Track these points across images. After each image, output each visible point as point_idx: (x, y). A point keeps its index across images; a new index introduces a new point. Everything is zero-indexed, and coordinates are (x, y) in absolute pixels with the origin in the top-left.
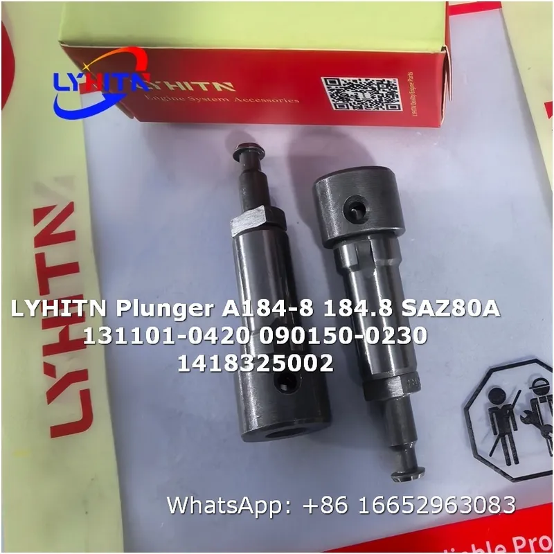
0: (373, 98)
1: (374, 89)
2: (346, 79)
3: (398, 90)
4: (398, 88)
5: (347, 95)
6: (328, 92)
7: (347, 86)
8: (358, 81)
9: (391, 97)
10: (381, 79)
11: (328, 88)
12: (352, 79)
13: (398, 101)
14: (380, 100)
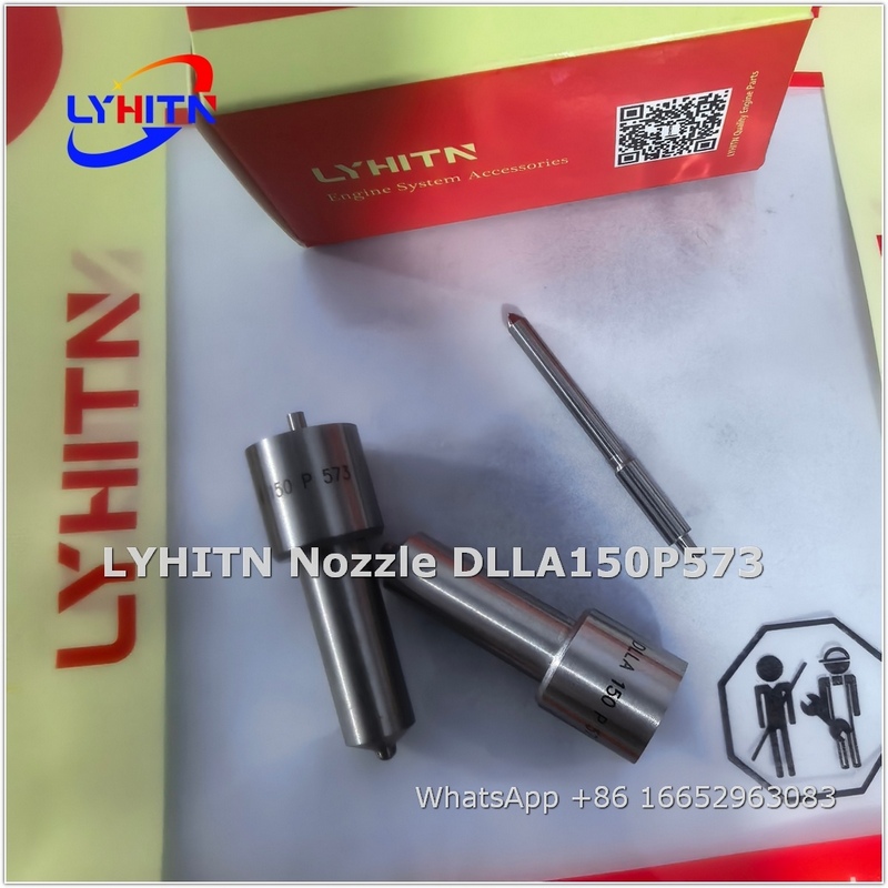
0: (682, 132)
1: (689, 114)
2: (653, 104)
3: (724, 112)
4: (726, 108)
5: (645, 136)
6: (619, 133)
7: (651, 117)
8: (671, 105)
9: (710, 125)
10: (707, 94)
11: (621, 125)
12: (662, 102)
13: (717, 131)
14: (691, 135)
